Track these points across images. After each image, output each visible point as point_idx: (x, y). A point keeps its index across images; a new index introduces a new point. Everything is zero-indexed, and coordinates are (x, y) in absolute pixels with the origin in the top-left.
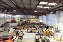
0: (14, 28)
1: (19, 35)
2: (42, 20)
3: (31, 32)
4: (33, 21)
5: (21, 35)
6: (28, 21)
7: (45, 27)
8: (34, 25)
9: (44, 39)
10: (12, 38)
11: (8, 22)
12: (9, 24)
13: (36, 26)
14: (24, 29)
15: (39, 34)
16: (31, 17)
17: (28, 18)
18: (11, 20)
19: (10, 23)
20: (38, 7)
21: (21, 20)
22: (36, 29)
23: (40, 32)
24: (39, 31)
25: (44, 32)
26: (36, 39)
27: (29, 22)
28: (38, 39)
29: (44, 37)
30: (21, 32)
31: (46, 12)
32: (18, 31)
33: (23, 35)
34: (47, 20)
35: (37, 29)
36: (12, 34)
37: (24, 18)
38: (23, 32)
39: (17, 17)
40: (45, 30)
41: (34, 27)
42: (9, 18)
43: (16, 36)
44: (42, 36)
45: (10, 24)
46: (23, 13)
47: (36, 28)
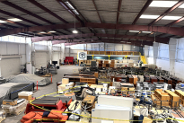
0: (71, 80)
1: (83, 98)
3: (119, 93)
4: (123, 62)
5: (89, 99)
6: (110, 61)
7: (166, 81)
8: (127, 74)
9: (160, 118)
10: (66, 106)
13: (135, 77)
15: (143, 102)
16: (119, 48)
17: (108, 53)
19: (61, 64)
20: (143, 17)
22: (135, 86)
23: (146, 96)
24: (145, 92)
25: (160, 96)
27: (113, 62)
28: (142, 117)
29: (160, 112)
30: (90, 92)
31: (171, 33)
32: (82, 88)
33: (96, 100)
34: (174, 59)
35: (139, 85)
36: (65, 95)
38: (96, 92)
39: (79, 49)
40: (164, 89)
41: (128, 80)
43: (75, 101)
44: (153, 110)
47: (135, 81)
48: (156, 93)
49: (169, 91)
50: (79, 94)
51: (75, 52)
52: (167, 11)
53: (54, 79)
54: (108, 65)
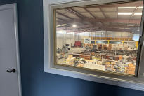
12: (69, 49)
14: (91, 59)
18: (73, 42)
19: (72, 47)
30: (82, 62)
32: (78, 60)
35: (119, 61)
37: (99, 39)
42: (71, 38)
45: (72, 49)
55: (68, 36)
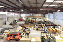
0: (21, 26)
1: (26, 32)
2: (49, 18)
3: (37, 30)
4: (39, 20)
6: (34, 20)
7: (52, 25)
8: (40, 24)
9: (50, 36)
10: (20, 34)
11: (16, 21)
13: (42, 25)
14: (30, 27)
15: (45, 32)
16: (37, 15)
17: (34, 17)
18: (18, 19)
20: (44, 5)
21: (27, 19)
23: (46, 30)
26: (42, 37)
27: (35, 20)
28: (44, 36)
30: (28, 30)
32: (25, 29)
33: (30, 32)
35: (43, 27)
36: (20, 31)
37: (30, 17)
38: (30, 30)
39: (24, 16)
40: (51, 28)
41: (40, 26)
42: (17, 17)
43: (23, 33)
44: (48, 34)
46: (29, 12)
48: (49, 29)
49: (53, 29)
50: (24, 31)
51: (22, 17)
52: (51, 3)
53: (16, 26)
54: (34, 21)
55: (15, 16)
